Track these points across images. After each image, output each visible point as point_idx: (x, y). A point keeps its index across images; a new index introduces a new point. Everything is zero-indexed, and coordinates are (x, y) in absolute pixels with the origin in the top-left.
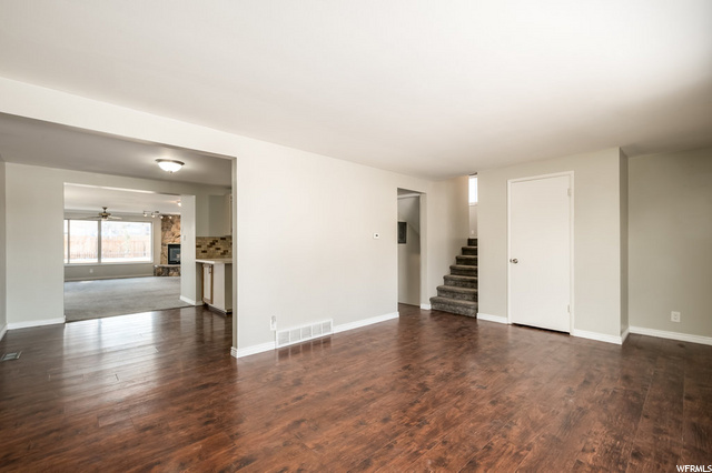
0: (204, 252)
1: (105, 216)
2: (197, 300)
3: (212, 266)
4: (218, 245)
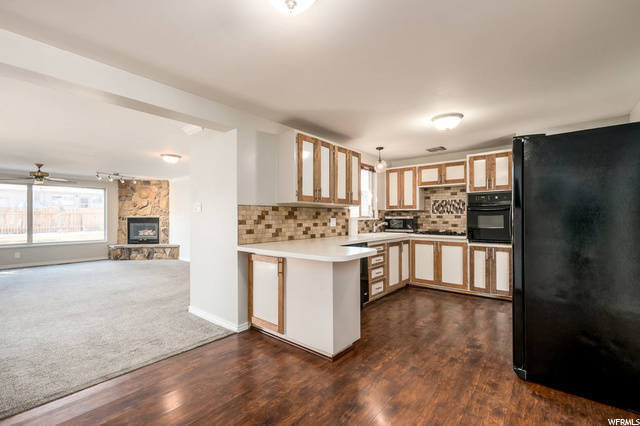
0: (250, 232)
1: (40, 176)
2: (240, 322)
3: (282, 262)
4: (269, 220)
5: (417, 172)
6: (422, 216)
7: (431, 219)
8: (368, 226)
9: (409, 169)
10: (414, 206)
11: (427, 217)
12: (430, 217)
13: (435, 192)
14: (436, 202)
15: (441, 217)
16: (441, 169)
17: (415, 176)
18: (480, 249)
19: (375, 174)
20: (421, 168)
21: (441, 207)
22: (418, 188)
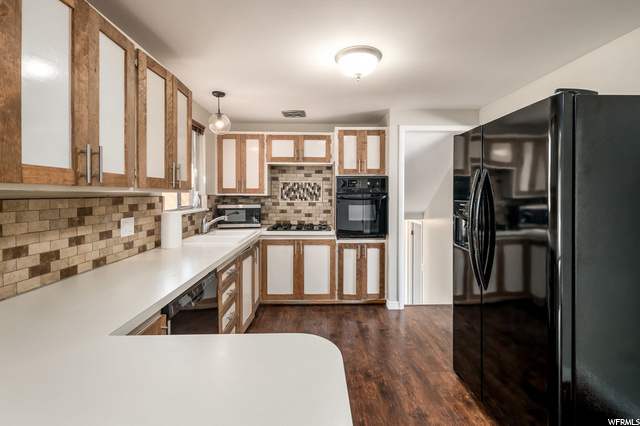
5: (265, 142)
6: (269, 202)
7: (279, 208)
8: (193, 223)
9: (253, 137)
10: (261, 189)
11: (274, 204)
12: (278, 204)
13: (284, 172)
14: (285, 184)
15: (292, 204)
16: (298, 141)
17: (262, 147)
18: (350, 246)
19: (203, 138)
20: (271, 137)
21: (291, 192)
22: (266, 164)
